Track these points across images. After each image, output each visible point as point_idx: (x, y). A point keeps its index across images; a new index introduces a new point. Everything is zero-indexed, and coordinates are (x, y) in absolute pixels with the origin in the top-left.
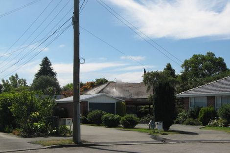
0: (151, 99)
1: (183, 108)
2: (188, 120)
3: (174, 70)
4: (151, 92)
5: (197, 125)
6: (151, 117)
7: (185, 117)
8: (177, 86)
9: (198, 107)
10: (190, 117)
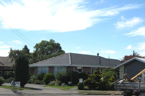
0: (14, 67)
1: (34, 74)
2: (36, 81)
3: (29, 50)
4: (14, 63)
5: (42, 84)
6: (13, 78)
7: (35, 79)
8: (31, 59)
9: (43, 73)
10: (37, 79)
